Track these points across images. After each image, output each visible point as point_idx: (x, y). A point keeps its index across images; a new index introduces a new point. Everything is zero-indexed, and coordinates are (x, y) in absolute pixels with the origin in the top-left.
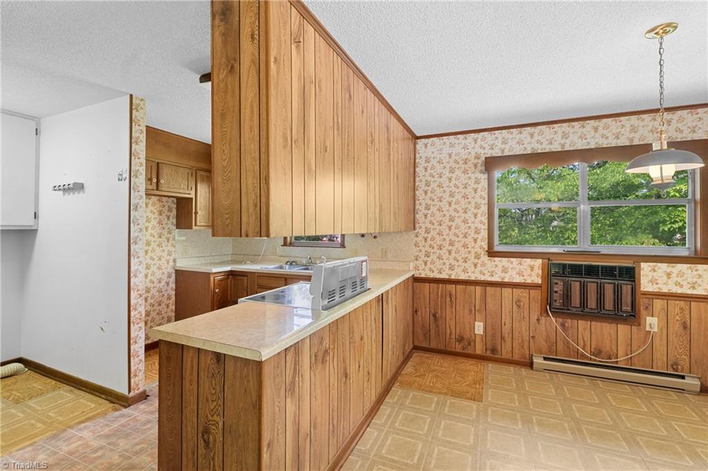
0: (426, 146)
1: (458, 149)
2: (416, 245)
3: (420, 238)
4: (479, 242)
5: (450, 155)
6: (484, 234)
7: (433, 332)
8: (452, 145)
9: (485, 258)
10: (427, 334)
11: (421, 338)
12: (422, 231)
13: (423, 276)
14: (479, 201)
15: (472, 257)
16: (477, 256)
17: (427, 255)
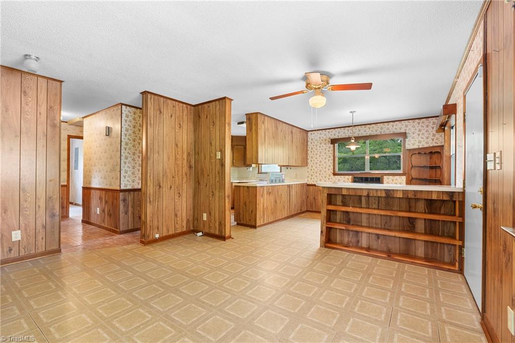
0: (311, 134)
1: (323, 135)
2: (308, 172)
3: (309, 169)
4: (330, 170)
5: (320, 138)
6: (332, 167)
7: (314, 205)
8: (321, 134)
9: (332, 176)
10: (312, 206)
11: (310, 207)
12: (310, 167)
13: (310, 183)
14: (330, 155)
15: (327, 176)
16: (330, 176)
17: (312, 176)
